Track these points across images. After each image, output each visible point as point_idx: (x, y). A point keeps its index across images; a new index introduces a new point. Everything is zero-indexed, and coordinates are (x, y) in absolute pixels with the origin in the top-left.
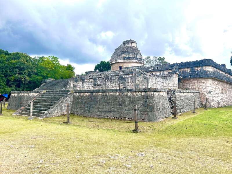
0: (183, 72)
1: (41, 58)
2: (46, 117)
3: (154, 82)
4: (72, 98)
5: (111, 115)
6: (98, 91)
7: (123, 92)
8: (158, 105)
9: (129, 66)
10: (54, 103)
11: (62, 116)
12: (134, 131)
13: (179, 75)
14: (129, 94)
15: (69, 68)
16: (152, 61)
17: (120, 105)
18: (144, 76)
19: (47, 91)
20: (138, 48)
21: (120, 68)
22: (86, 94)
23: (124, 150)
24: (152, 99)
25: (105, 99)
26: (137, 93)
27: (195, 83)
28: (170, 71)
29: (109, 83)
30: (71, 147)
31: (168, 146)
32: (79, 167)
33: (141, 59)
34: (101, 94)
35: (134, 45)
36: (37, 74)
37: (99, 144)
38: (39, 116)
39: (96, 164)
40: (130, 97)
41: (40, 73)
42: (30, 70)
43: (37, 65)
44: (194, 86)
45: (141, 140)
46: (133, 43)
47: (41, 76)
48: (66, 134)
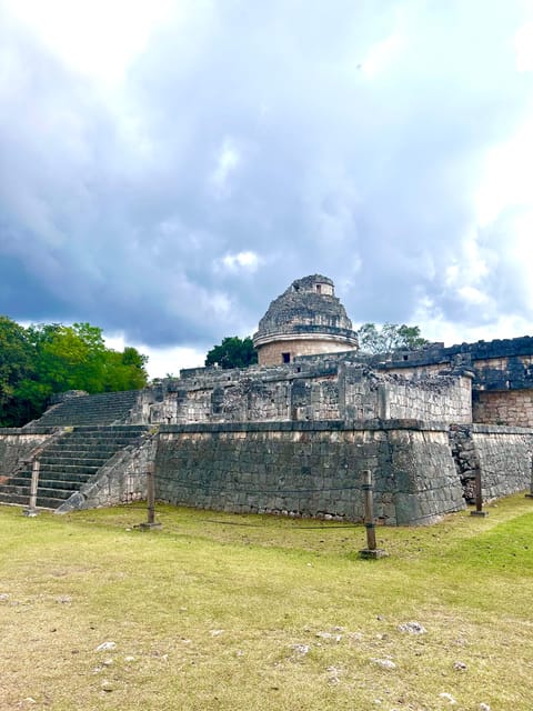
0: (486, 371)
1: (49, 329)
2: (77, 509)
3: (402, 402)
4: (154, 451)
5: (278, 502)
6: (237, 428)
7: (315, 431)
8: (426, 474)
9: (313, 352)
10: (101, 464)
11: (123, 505)
12: (364, 553)
13: (472, 378)
14: (334, 437)
15: (131, 358)
16: (381, 336)
17: (306, 471)
18: (372, 383)
19: (75, 430)
20: (338, 300)
21: (286, 357)
22: (197, 436)
23: (353, 613)
24: (407, 452)
25: (256, 454)
26: (360, 434)
27: (525, 405)
28: (445, 368)
29: (260, 404)
30: (185, 600)
31: (485, 601)
32: (232, 663)
33: (349, 333)
34: (244, 435)
35: (326, 290)
36: (35, 377)
37: (268, 593)
38: (54, 505)
39: (281, 657)
40: (336, 446)
41: (45, 373)
42: (15, 366)
43: (38, 351)
44: (522, 415)
45: (397, 583)
46: (323, 286)
47: (47, 382)
48: (156, 562)
